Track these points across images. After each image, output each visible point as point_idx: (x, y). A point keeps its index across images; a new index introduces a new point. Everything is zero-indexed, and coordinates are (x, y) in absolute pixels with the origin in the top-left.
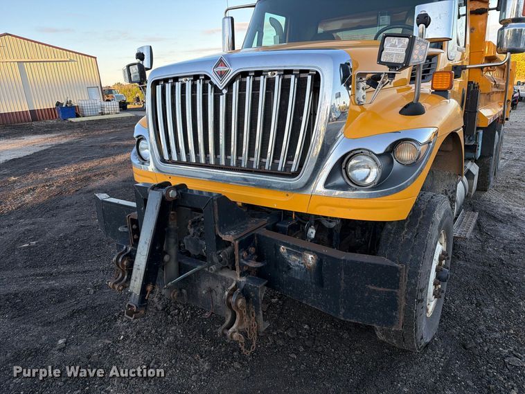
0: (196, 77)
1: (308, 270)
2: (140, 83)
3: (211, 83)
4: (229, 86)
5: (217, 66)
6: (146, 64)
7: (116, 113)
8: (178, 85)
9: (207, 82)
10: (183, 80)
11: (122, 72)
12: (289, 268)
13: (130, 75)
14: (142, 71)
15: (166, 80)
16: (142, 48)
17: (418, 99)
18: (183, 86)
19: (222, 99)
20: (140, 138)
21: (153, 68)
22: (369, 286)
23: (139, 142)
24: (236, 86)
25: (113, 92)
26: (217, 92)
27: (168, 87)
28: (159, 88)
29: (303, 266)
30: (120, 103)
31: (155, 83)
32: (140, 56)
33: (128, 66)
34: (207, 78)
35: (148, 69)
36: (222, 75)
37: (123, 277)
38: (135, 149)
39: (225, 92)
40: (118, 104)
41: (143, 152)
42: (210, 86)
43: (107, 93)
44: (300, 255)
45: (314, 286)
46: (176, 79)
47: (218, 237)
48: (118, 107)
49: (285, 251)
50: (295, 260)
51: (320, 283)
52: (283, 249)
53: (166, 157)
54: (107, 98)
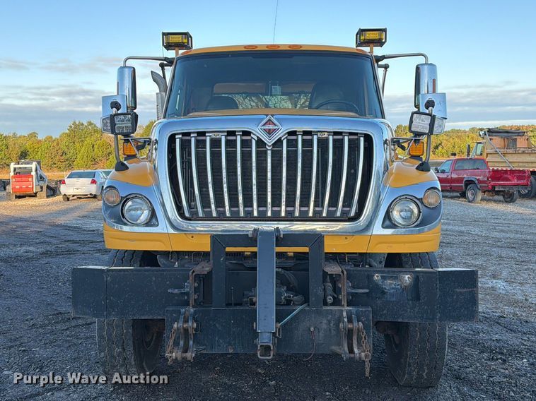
1: (405, 289)
5: (264, 124)
10: (213, 135)
12: (383, 293)
13: (114, 125)
22: (457, 290)
29: (399, 287)
36: (270, 132)
39: (271, 147)
42: (253, 141)
44: (396, 278)
45: (410, 302)
49: (380, 278)
50: (391, 284)
51: (417, 297)
52: (377, 277)
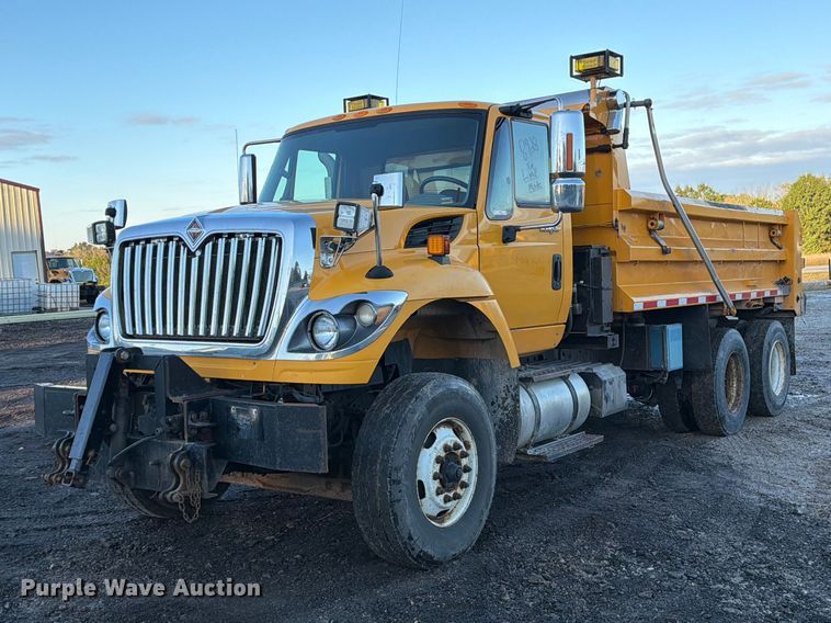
0: (170, 238)
1: (253, 426)
2: (107, 245)
3: (185, 245)
4: (202, 248)
5: (190, 227)
6: (117, 221)
7: (72, 309)
8: (150, 247)
9: (181, 243)
10: (156, 241)
11: (86, 232)
12: (238, 428)
13: (95, 234)
14: (111, 228)
15: (137, 242)
16: (114, 202)
17: (380, 263)
18: (155, 248)
19: (195, 262)
20: (101, 312)
21: (127, 226)
22: (299, 430)
23: (99, 316)
24: (209, 247)
25: (70, 262)
26: (190, 254)
27: (139, 249)
28: (128, 250)
29: (249, 422)
30: (83, 288)
31: (125, 245)
32: (111, 212)
33: (94, 225)
34: (181, 240)
35: (118, 228)
36: (195, 236)
37: (63, 468)
38: (94, 328)
39: (198, 253)
40: (76, 288)
41: (102, 330)
42: (182, 248)
43: (55, 265)
44: (246, 411)
45: (257, 442)
46: (148, 241)
47: (168, 400)
48: (77, 294)
49: (235, 411)
50: (243, 419)
51: (262, 438)
52: (233, 410)
53: (129, 331)
54: (53, 277)
